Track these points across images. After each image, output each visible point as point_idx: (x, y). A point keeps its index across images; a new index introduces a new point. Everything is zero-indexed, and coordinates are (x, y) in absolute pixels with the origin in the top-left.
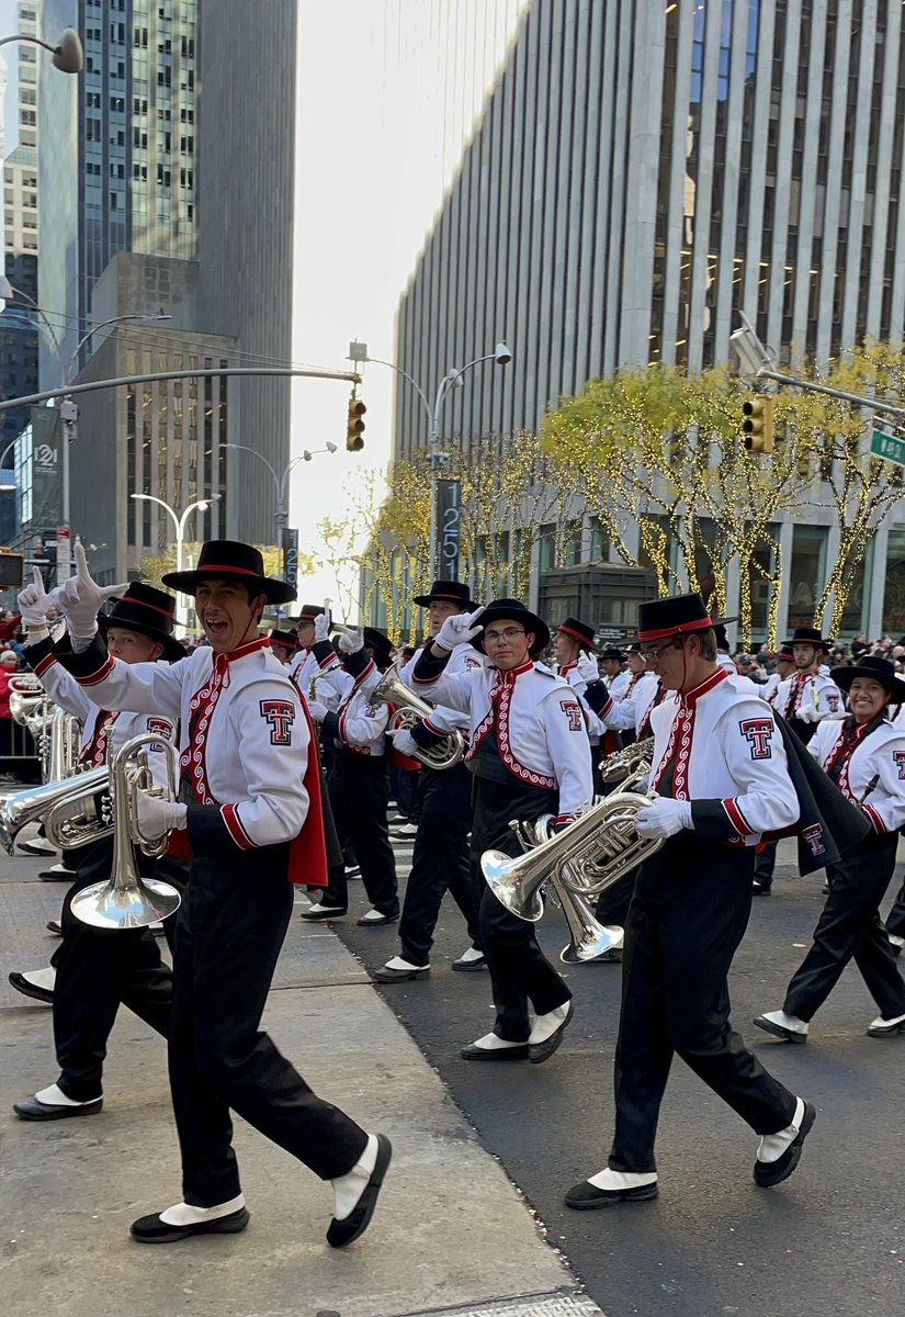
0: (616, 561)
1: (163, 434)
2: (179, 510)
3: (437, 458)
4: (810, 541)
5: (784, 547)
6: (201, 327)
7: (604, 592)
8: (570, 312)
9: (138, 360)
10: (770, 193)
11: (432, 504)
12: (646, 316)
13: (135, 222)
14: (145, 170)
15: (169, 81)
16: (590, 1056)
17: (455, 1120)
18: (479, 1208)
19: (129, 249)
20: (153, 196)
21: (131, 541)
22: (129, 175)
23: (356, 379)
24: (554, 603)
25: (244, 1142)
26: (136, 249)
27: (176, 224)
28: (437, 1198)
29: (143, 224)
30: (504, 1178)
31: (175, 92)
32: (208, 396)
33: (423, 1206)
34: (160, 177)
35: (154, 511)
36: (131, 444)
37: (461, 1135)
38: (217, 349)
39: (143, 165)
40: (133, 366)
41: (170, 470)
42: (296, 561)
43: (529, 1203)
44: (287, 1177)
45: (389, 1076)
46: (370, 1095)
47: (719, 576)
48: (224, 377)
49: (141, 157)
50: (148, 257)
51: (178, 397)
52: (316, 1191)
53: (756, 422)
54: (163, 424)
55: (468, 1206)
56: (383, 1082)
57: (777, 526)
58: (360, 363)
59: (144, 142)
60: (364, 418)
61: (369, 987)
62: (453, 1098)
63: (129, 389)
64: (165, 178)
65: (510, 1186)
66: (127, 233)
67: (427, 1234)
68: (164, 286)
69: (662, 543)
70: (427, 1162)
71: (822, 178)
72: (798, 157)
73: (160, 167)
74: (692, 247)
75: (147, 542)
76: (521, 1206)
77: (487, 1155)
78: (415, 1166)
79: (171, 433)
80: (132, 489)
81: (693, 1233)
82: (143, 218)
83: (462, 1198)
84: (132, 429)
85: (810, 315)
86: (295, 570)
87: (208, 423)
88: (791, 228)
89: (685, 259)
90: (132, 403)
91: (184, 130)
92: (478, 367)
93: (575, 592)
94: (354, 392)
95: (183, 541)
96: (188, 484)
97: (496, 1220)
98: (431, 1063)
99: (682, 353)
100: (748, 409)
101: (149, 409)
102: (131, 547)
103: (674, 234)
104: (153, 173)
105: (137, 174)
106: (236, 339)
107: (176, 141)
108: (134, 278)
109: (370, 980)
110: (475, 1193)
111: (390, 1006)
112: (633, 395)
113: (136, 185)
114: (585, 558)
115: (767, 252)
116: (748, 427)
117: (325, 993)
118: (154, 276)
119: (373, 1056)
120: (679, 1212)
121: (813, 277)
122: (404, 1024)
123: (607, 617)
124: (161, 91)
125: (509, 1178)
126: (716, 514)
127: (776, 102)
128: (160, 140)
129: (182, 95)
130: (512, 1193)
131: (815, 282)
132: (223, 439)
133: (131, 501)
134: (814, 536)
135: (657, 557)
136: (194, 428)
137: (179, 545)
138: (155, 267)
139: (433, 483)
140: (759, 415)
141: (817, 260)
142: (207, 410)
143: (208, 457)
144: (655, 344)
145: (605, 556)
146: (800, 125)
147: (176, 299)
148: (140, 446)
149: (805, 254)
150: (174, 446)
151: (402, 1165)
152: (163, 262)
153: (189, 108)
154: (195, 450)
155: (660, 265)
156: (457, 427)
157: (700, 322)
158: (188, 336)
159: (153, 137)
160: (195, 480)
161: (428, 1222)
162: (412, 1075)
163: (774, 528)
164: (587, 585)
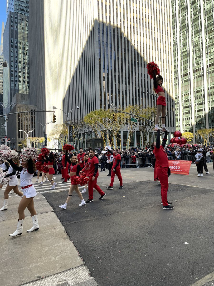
0: (97, 138)
1: (24, 120)
2: (27, 132)
3: (69, 123)
4: (125, 133)
5: (122, 135)
6: (31, 104)
7: (96, 142)
8: (88, 101)
9: (20, 109)
10: (115, 85)
11: (68, 130)
12: (99, 102)
13: (19, 89)
14: (21, 81)
15: (25, 68)
16: (90, 220)
17: (66, 235)
18: (68, 252)
19: (18, 93)
20: (22, 85)
21: (19, 137)
22: (18, 82)
23: (54, 112)
24: (88, 144)
25: (27, 245)
26: (19, 93)
27: (26, 89)
28: (61, 251)
29: (21, 89)
30: (73, 245)
31: (26, 70)
32: (32, 114)
33: (58, 253)
34: (23, 82)
35: (23, 133)
36: (19, 122)
37: (66, 238)
38: (33, 107)
39: (21, 80)
40: (19, 110)
41: (26, 126)
42: (47, 139)
43: (77, 249)
44: (34, 251)
45: (55, 229)
46: (51, 233)
47: (113, 139)
48: (35, 112)
49: (20, 79)
50: (22, 94)
51: (27, 115)
52: (39, 253)
53: (115, 117)
54: (24, 119)
55: (66, 251)
56: (54, 230)
57: (121, 131)
58: (55, 110)
59: (21, 77)
60: (56, 118)
61: (53, 212)
62: (66, 231)
63: (19, 114)
64: (24, 82)
65: (74, 247)
66: (18, 90)
67: (58, 258)
68: (24, 98)
69: (104, 134)
70: (60, 244)
71: (122, 83)
72: (119, 80)
73: (23, 81)
74: (105, 92)
75: (22, 137)
76: (76, 250)
77: (71, 241)
78: (57, 245)
79: (26, 120)
80: (19, 129)
81: (104, 251)
82: (21, 88)
83: (66, 250)
84: (19, 120)
85: (122, 102)
86: (47, 141)
87: (32, 119)
88: (119, 90)
89: (104, 94)
90: (19, 116)
91: (27, 75)
92: (75, 109)
93: (91, 142)
94: (54, 114)
95: (28, 137)
96: (29, 128)
97: (71, 254)
98: (63, 225)
99: (105, 107)
100: (113, 115)
101: (22, 117)
102: (19, 139)
103: (102, 91)
104: (22, 82)
105: (20, 81)
106: (36, 106)
107: (26, 77)
108: (19, 97)
109: (54, 211)
110: (68, 249)
111: (57, 215)
112: (97, 113)
113: (19, 83)
114: (93, 137)
115: (116, 93)
116: (114, 118)
117: (45, 214)
118: (23, 97)
119: (52, 225)
120: (102, 247)
121: (122, 96)
122: (59, 218)
123: (96, 146)
124: (23, 70)
125: (74, 245)
126: (111, 130)
127: (115, 73)
128: (23, 77)
129: (27, 70)
130: (74, 248)
131: (123, 97)
132: (35, 121)
133: (19, 132)
134: (126, 133)
135: (103, 137)
136: (30, 120)
137: (27, 138)
138: (23, 95)
139: (68, 127)
140: (115, 116)
141: (123, 94)
142: (32, 117)
143: (32, 124)
144: (101, 106)
145: (96, 137)
146: (119, 76)
147: (26, 100)
148: (21, 122)
149: (121, 93)
150: (26, 123)
151: (55, 246)
152: (24, 95)
153: (28, 72)
154: (30, 123)
155: (101, 95)
156: (72, 118)
157: (107, 103)
158: (28, 105)
159: (22, 76)
160: (30, 127)
161: (59, 256)
162: (59, 228)
163: (120, 132)
164: (93, 141)
